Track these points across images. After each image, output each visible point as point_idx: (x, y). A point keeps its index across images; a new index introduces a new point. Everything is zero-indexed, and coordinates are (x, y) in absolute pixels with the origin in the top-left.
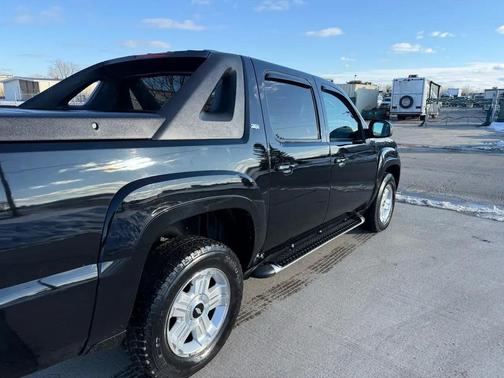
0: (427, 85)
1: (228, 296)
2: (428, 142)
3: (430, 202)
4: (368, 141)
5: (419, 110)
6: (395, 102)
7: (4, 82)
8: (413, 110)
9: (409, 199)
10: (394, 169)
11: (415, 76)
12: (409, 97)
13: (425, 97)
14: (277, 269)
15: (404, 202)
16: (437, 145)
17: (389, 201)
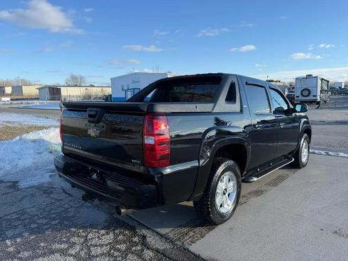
0: (319, 81)
1: (236, 187)
2: (324, 118)
3: (330, 153)
4: (294, 114)
5: (315, 98)
6: (298, 93)
7: (39, 89)
8: (311, 98)
9: (316, 151)
10: (308, 131)
11: (310, 75)
12: (308, 90)
13: (319, 89)
14: (255, 179)
15: (314, 153)
16: (330, 120)
17: (306, 150)
